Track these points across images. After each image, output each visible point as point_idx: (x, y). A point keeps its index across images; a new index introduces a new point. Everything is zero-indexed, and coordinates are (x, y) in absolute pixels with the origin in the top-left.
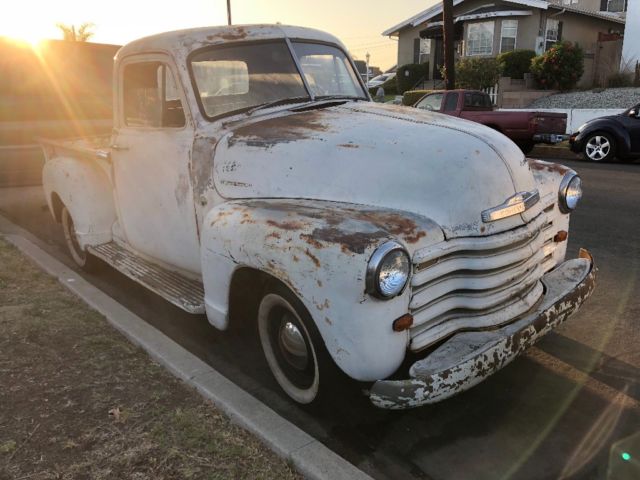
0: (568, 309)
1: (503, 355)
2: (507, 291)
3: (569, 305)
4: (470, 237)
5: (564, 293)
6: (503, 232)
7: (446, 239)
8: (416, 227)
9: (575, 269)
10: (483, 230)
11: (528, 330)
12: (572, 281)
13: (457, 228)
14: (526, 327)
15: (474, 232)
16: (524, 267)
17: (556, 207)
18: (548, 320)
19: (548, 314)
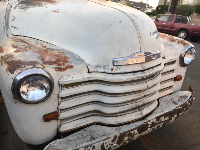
0: (166, 121)
1: (109, 146)
2: (129, 105)
3: (167, 118)
4: (104, 73)
5: (166, 111)
6: (126, 73)
7: (89, 72)
8: (68, 62)
9: (181, 97)
10: (112, 70)
11: (133, 132)
12: (176, 104)
13: (97, 66)
14: (131, 130)
15: (107, 71)
16: (142, 94)
17: (178, 62)
18: (149, 126)
19: (150, 123)
